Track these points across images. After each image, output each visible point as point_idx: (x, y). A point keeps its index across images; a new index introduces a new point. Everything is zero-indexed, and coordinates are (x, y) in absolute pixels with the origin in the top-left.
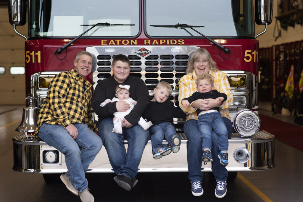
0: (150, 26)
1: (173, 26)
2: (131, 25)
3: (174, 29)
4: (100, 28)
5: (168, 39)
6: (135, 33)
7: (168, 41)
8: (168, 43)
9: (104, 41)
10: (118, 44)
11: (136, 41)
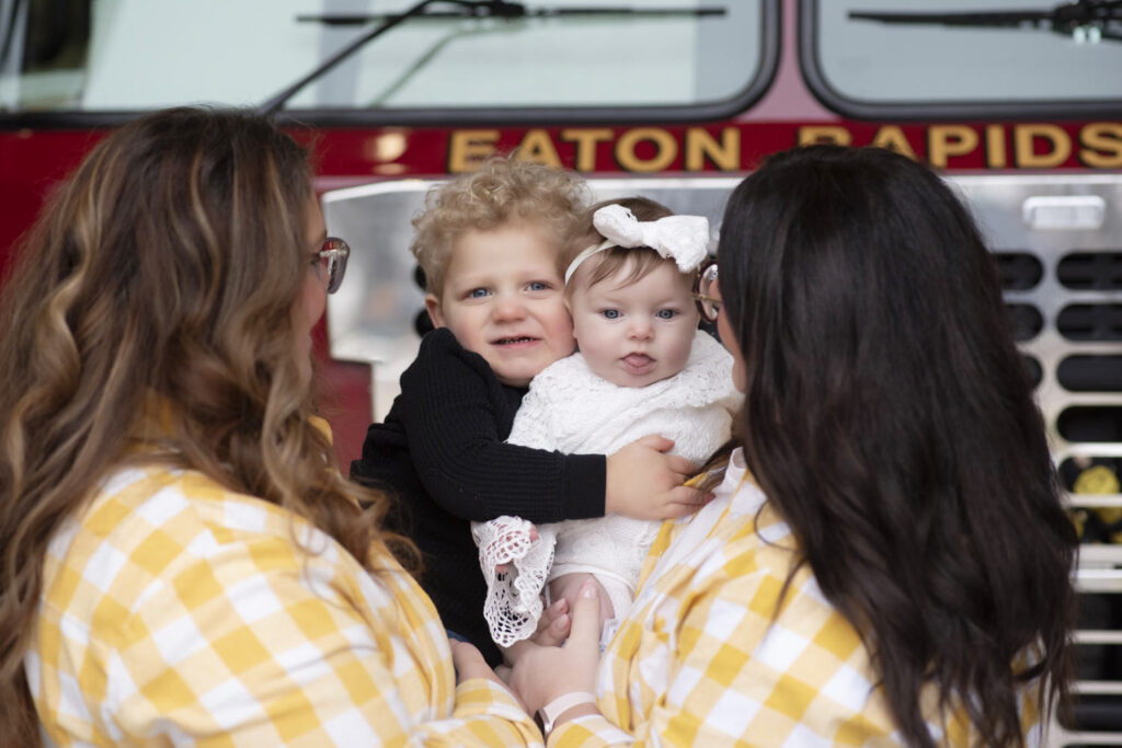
0: (856, 16)
1: (1033, 18)
2: (702, 13)
3: (1041, 40)
4: (460, 46)
5: (995, 119)
6: (729, 78)
7: (996, 136)
8: (997, 154)
9: (471, 143)
10: (587, 158)
11: (732, 138)
